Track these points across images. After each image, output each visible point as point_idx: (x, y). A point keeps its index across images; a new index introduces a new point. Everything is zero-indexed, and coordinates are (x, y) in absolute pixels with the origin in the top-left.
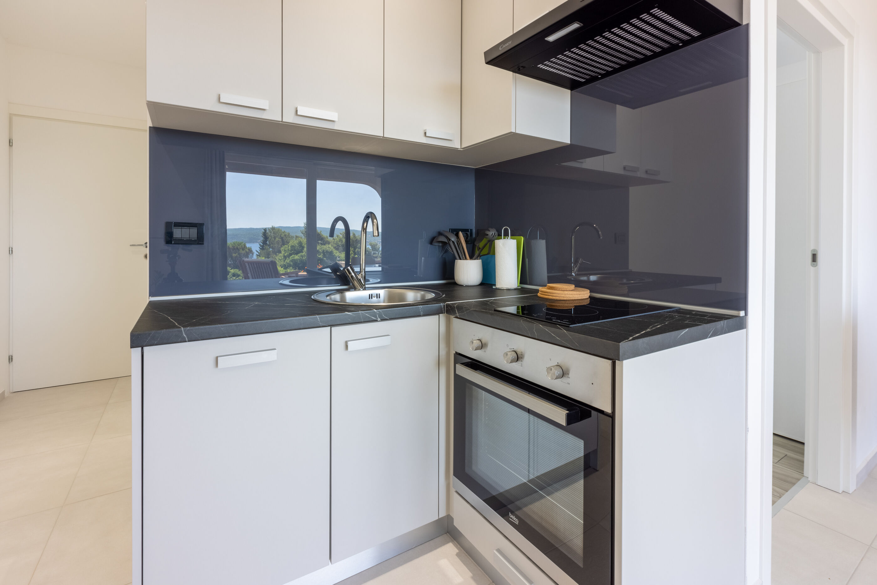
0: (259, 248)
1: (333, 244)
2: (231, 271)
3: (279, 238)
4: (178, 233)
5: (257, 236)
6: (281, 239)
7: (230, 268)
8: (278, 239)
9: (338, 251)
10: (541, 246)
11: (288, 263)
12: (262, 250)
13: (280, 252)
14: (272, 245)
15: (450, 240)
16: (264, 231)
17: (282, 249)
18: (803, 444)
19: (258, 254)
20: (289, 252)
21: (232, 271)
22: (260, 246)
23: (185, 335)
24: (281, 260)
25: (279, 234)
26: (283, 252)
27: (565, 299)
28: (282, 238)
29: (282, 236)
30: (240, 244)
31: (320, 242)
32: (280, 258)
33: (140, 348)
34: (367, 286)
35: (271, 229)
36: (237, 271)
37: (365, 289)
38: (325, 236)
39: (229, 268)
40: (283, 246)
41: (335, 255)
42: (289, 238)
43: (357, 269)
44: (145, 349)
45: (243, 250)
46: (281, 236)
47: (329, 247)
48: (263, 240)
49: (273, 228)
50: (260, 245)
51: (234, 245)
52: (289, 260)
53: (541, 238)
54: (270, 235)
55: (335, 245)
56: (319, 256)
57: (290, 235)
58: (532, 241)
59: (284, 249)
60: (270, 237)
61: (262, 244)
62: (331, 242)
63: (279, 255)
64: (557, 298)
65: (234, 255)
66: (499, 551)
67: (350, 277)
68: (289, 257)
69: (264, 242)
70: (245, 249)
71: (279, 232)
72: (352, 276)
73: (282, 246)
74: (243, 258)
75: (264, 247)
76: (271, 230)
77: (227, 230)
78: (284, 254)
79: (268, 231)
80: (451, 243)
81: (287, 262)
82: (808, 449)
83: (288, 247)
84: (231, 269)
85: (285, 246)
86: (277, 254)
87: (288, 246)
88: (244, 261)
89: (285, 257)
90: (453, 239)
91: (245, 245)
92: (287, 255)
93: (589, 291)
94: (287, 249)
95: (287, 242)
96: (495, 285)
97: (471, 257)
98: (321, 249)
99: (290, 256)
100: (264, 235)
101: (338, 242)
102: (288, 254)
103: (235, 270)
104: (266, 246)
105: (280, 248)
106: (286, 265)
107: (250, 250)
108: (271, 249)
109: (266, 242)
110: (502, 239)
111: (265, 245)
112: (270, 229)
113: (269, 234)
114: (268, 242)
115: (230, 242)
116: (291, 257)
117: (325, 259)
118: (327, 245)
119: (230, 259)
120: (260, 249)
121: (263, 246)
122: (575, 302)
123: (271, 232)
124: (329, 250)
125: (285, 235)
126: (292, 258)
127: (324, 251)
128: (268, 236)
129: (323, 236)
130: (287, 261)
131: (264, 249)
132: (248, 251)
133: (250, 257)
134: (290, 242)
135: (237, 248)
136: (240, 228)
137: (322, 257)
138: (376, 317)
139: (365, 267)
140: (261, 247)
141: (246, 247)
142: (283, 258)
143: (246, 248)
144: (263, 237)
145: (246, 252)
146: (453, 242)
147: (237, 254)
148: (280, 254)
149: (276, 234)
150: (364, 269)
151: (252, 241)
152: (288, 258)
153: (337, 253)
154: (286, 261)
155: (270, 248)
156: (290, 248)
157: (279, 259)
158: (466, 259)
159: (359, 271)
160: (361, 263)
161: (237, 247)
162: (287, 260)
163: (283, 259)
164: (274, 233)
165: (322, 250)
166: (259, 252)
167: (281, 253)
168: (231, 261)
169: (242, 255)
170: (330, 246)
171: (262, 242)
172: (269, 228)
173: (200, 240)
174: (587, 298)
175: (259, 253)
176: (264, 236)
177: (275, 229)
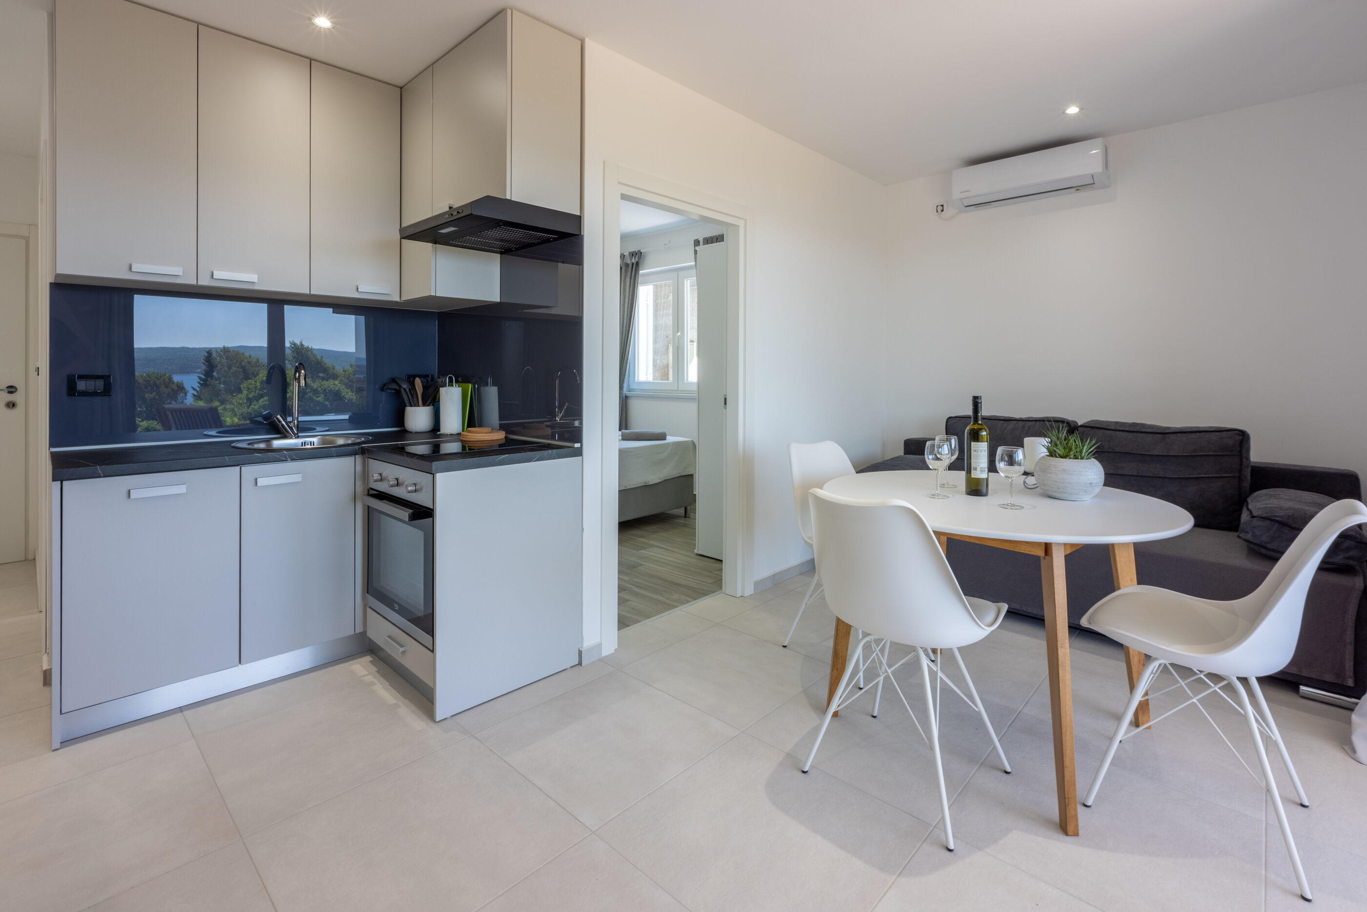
0: (199, 383)
1: (343, 378)
2: (141, 424)
3: (237, 368)
4: (81, 385)
5: (194, 362)
6: (241, 368)
7: (140, 420)
8: (235, 368)
9: (349, 390)
10: (492, 394)
11: (256, 411)
12: (203, 387)
13: (240, 391)
14: (223, 379)
15: (401, 387)
16: (206, 354)
17: (244, 387)
18: (722, 561)
19: (195, 393)
20: (257, 391)
21: (144, 424)
22: (200, 381)
23: (100, 472)
24: (241, 404)
25: (237, 361)
26: (245, 392)
27: (476, 440)
28: (243, 368)
29: (243, 364)
30: (161, 377)
31: (321, 375)
32: (241, 401)
33: (59, 482)
34: (300, 434)
35: (221, 351)
36: (154, 424)
37: (298, 437)
38: (330, 365)
39: (138, 420)
40: (245, 381)
41: (344, 397)
42: (258, 368)
43: (289, 419)
44: (65, 483)
45: (167, 387)
46: (240, 364)
47: (334, 384)
48: (206, 370)
49: (226, 350)
50: (200, 378)
51: (148, 378)
52: (258, 405)
53: (494, 384)
54: (221, 361)
55: (346, 381)
56: (318, 399)
57: (259, 361)
58: (482, 388)
59: (247, 386)
60: (219, 365)
61: (205, 376)
62: (340, 376)
63: (237, 396)
64: (470, 440)
65: (147, 396)
66: (389, 637)
67: (280, 425)
68: (257, 401)
69: (208, 374)
70: (170, 384)
71: (237, 358)
72: (283, 425)
73: (243, 382)
74: (166, 400)
75: (208, 382)
76: (221, 353)
77: (135, 350)
78: (247, 395)
79: (214, 355)
80: (402, 390)
81: (253, 409)
82: (726, 566)
83: (253, 383)
84: (142, 421)
85: (249, 381)
86: (234, 394)
87: (256, 382)
88: (164, 407)
89: (250, 400)
90: (405, 386)
91: (170, 379)
92: (254, 397)
93: (504, 432)
94: (254, 386)
95: (253, 374)
96: (439, 431)
97: (424, 405)
98: (320, 387)
99: (260, 399)
100: (206, 362)
101: (351, 375)
102: (256, 394)
103: (150, 422)
104: (212, 379)
105: (241, 384)
106: (253, 413)
107: (181, 388)
108: (223, 386)
109: (213, 373)
110: (446, 386)
111: (209, 379)
112: (219, 350)
113: (218, 359)
114: (215, 374)
115: (140, 372)
116: (262, 400)
117: (327, 403)
118: (332, 380)
119: (140, 403)
120: (199, 386)
121: (205, 381)
122: (484, 442)
123: (221, 357)
124: (333, 389)
125: (249, 363)
126: (263, 402)
127: (325, 390)
128: (216, 363)
129: (325, 366)
130: (254, 407)
131: (209, 385)
132: (175, 388)
133: (179, 398)
134: (260, 375)
135: (155, 383)
136: (161, 348)
137: (321, 400)
138: (286, 458)
139: (298, 416)
140: (202, 382)
141: (173, 381)
142: (245, 401)
143: (173, 383)
144: (205, 365)
145: (173, 390)
146: (405, 389)
147: (154, 393)
148: (240, 395)
149: (231, 360)
150: (297, 418)
151: (185, 369)
152: (255, 402)
153: (347, 393)
154: (252, 406)
155: (220, 384)
156: (258, 384)
157: (239, 404)
158: (419, 406)
159: (291, 420)
160: (294, 411)
161: (154, 381)
162: (254, 405)
163: (246, 403)
164: (227, 358)
165: (322, 389)
166: (198, 389)
167: (242, 393)
168: (141, 407)
169: (165, 396)
170: (337, 382)
171: (204, 372)
172: (216, 349)
173: (107, 391)
174: (502, 439)
175: (197, 391)
176: (207, 364)
177: (230, 352)
